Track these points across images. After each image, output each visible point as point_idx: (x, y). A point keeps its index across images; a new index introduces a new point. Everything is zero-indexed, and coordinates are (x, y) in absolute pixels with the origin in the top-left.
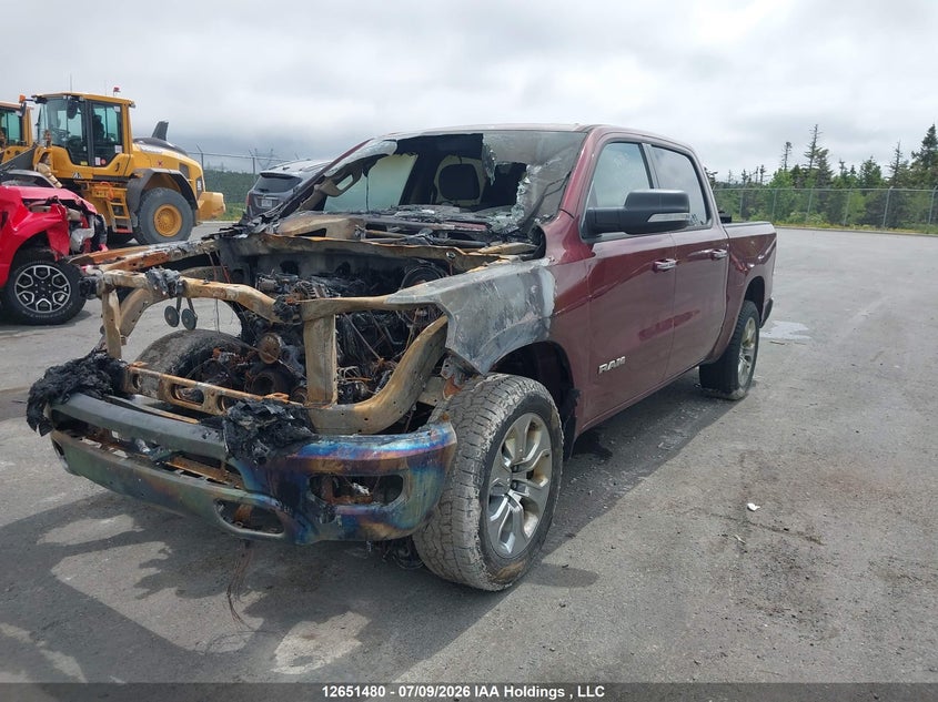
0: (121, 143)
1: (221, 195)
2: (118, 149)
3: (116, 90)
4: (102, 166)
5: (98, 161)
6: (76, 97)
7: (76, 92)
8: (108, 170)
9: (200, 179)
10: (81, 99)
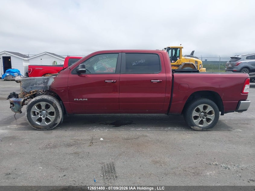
0: (179, 57)
1: (205, 69)
2: (178, 58)
3: (181, 45)
4: (174, 62)
5: (173, 61)
6: (169, 48)
7: (169, 46)
8: (175, 63)
9: (201, 64)
10: (170, 48)
